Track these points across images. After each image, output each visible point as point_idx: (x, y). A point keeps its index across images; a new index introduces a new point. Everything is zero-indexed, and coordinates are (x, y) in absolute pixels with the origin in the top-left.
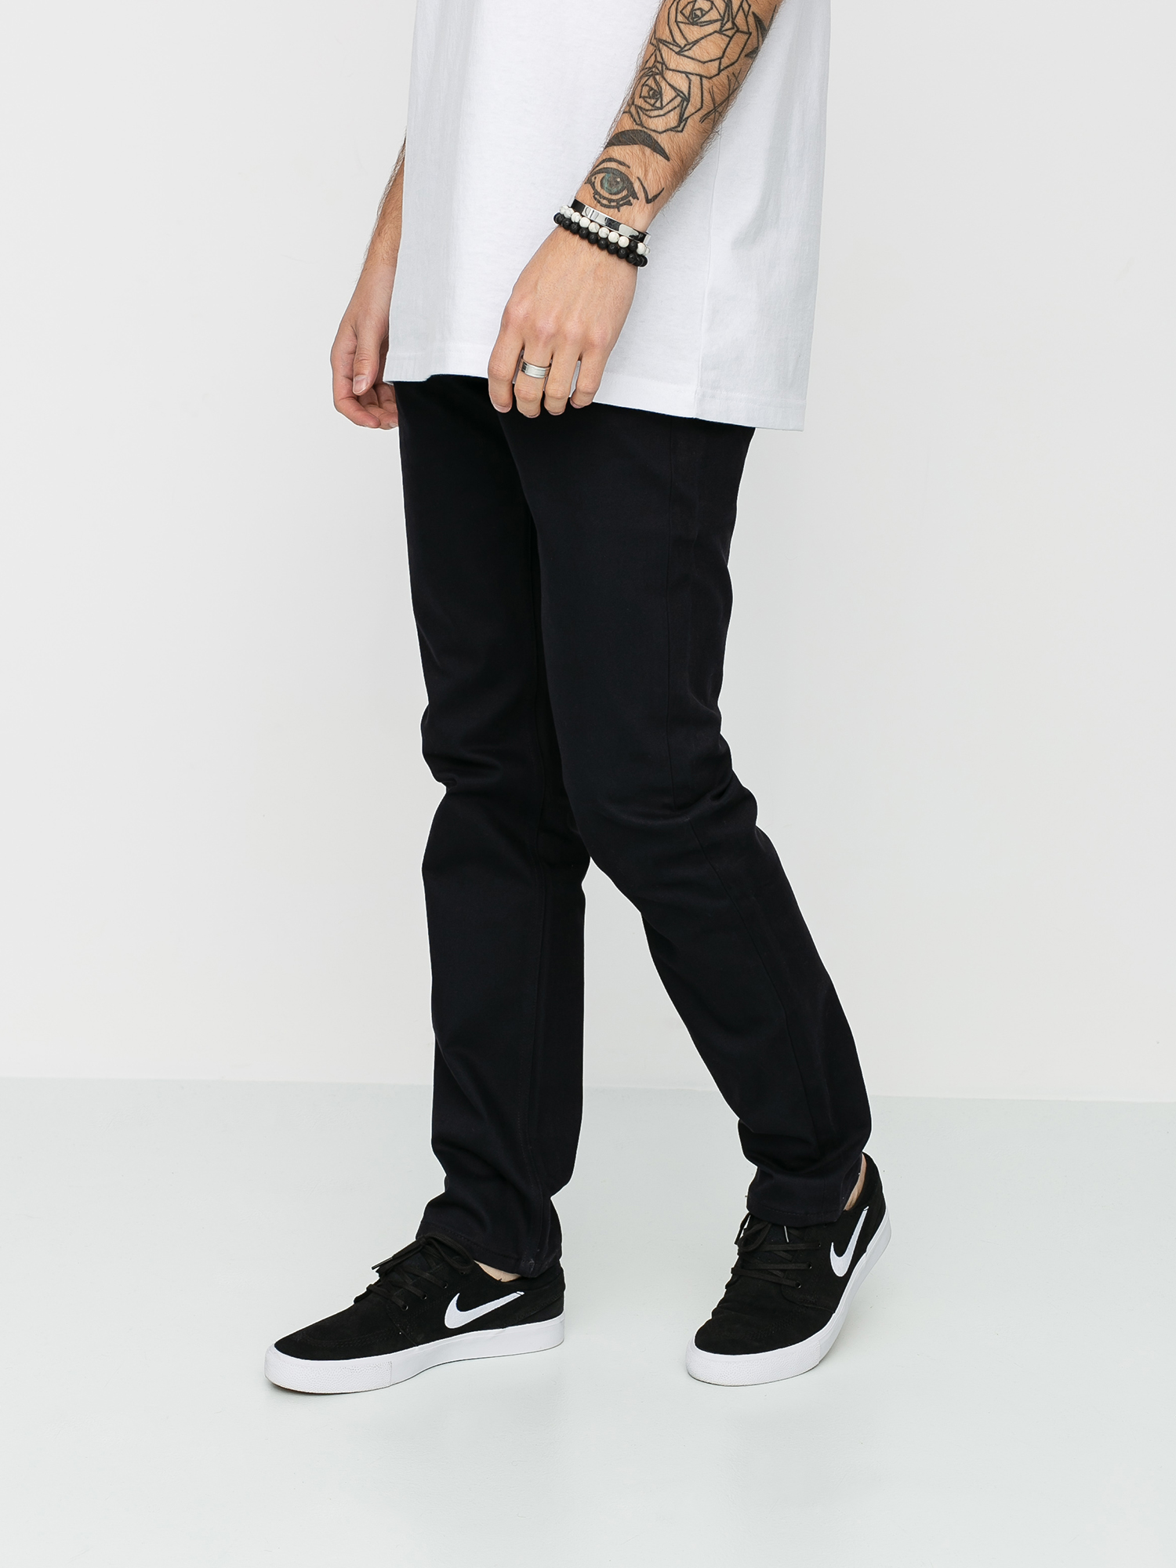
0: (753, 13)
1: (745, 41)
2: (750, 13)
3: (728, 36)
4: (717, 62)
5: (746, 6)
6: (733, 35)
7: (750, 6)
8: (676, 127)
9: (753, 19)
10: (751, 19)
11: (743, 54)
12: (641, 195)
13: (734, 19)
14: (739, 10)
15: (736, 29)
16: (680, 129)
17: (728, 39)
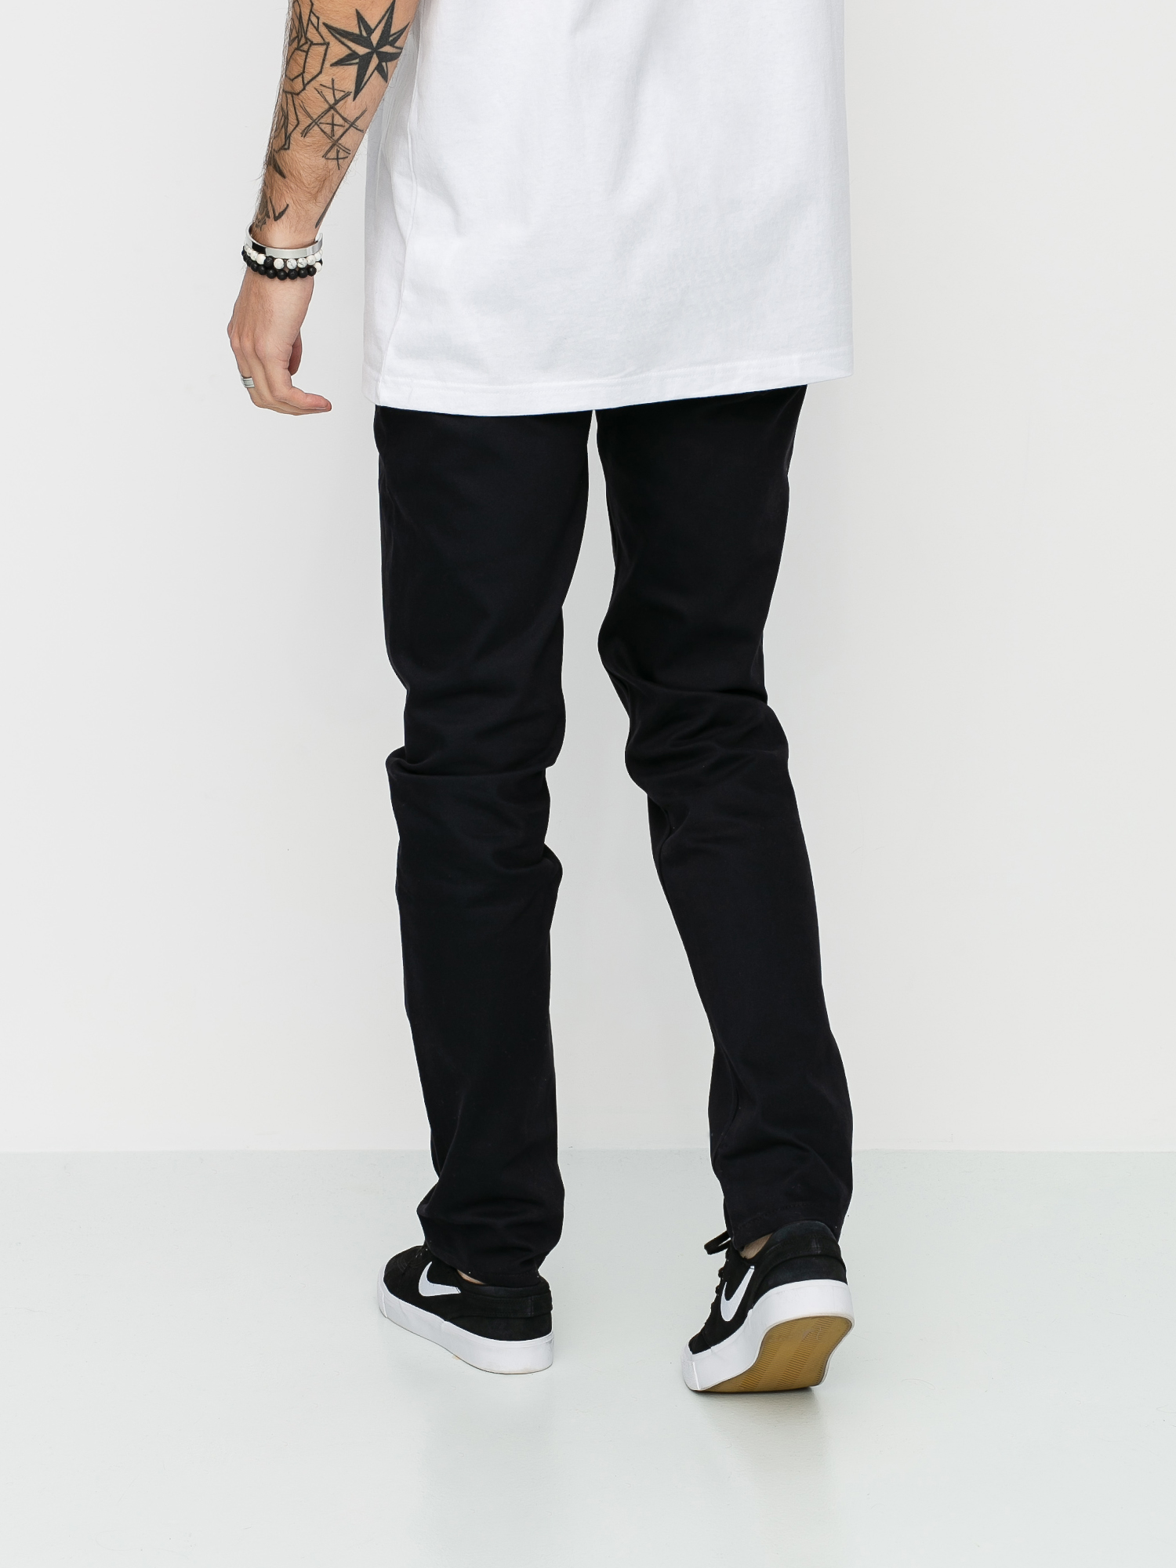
0: (324, 24)
1: (323, 52)
2: (320, 24)
3: (304, 51)
4: (300, 78)
5: (314, 20)
6: (309, 49)
7: (318, 18)
8: (284, 145)
9: (326, 31)
10: (323, 30)
11: (327, 64)
12: (271, 214)
13: (306, 34)
14: (308, 24)
15: (309, 43)
16: (286, 147)
17: (305, 54)
